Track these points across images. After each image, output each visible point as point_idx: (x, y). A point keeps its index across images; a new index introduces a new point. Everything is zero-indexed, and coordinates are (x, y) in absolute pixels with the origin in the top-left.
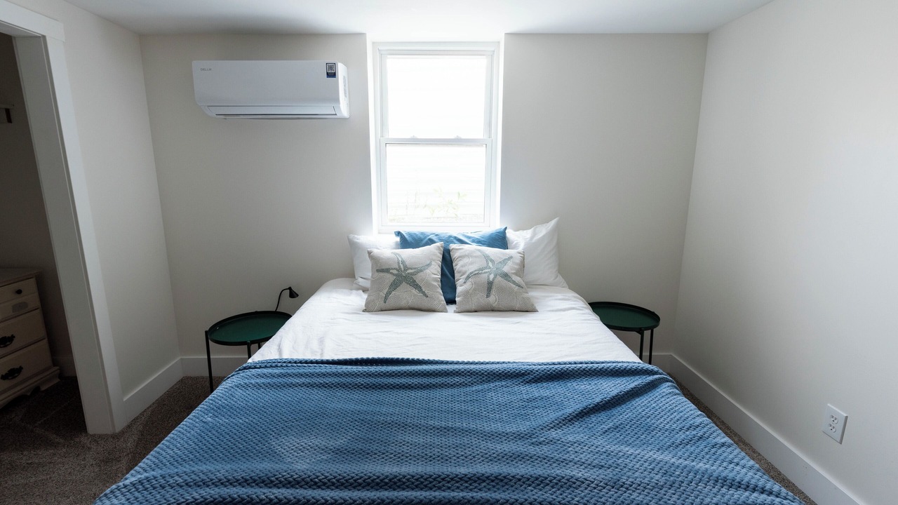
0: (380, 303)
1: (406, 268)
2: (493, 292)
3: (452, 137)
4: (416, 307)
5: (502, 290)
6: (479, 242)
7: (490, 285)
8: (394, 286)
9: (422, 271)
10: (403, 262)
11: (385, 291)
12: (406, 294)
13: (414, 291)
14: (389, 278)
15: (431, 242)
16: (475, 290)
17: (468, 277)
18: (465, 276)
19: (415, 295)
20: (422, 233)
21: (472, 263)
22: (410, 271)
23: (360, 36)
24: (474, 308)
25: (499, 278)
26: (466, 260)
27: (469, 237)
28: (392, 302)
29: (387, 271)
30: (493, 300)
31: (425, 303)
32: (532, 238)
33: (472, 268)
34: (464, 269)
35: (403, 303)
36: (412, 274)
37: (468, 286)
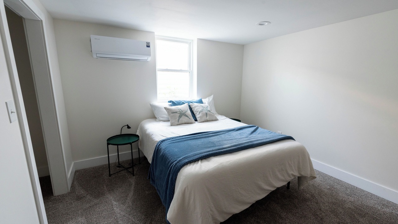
0: (177, 123)
1: (182, 111)
2: (208, 116)
3: (179, 69)
4: (187, 123)
5: (210, 115)
6: (196, 102)
7: (206, 114)
8: (180, 117)
9: (187, 112)
10: (180, 109)
11: (178, 119)
12: (184, 119)
13: (187, 118)
14: (178, 115)
15: (183, 103)
16: (203, 116)
17: (200, 112)
18: (199, 112)
19: (187, 119)
20: (179, 101)
21: (199, 108)
22: (183, 112)
23: (153, 32)
24: (203, 121)
25: (208, 112)
26: (197, 108)
27: (193, 101)
28: (180, 122)
29: (176, 112)
30: (208, 118)
31: (190, 121)
32: (209, 101)
33: (200, 110)
34: (198, 110)
35: (184, 122)
36: (184, 113)
37: (200, 115)
